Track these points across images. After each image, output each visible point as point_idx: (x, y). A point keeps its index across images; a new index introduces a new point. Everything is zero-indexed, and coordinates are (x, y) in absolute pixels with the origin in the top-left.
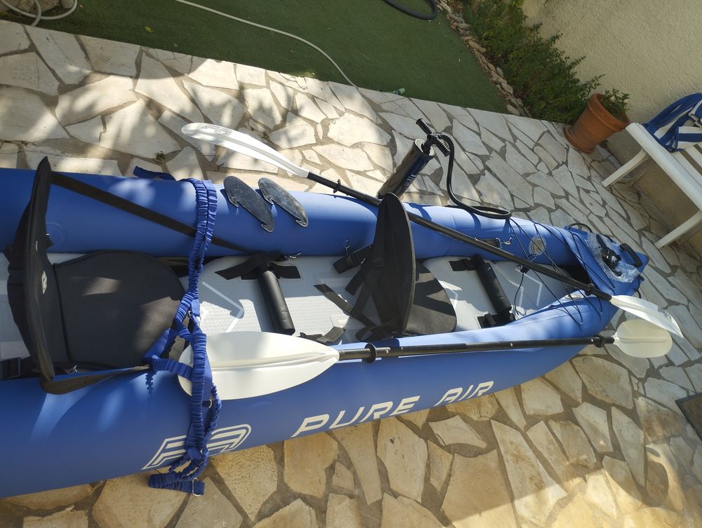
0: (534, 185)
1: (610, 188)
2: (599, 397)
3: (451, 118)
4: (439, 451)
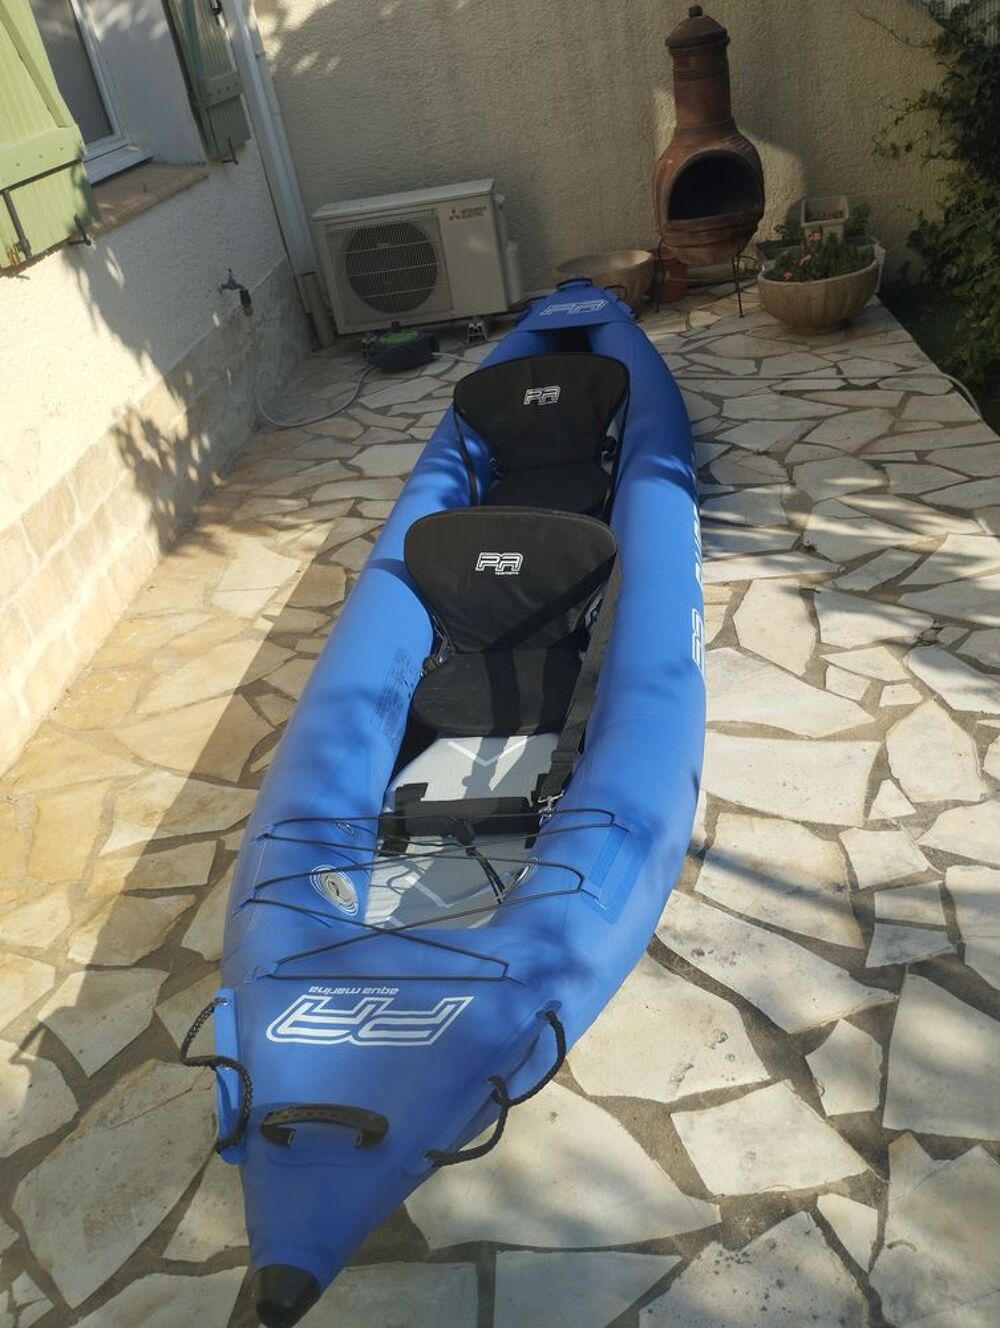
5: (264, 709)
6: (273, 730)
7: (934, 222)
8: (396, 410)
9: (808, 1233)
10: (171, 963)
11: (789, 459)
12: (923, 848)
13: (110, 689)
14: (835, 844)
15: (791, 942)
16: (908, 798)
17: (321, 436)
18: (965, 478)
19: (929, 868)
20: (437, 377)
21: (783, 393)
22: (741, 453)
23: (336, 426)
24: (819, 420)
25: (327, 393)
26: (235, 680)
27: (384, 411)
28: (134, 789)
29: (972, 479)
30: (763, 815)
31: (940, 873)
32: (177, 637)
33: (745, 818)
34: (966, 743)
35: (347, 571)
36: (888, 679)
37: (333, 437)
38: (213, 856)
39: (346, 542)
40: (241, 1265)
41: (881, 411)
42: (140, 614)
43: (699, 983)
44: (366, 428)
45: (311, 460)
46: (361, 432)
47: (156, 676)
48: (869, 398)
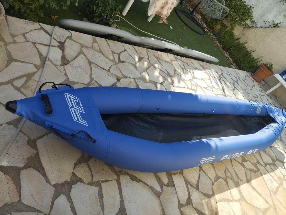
0: (248, 93)
1: (268, 95)
2: (280, 159)
3: (221, 71)
4: (247, 170)
35: (213, 184)
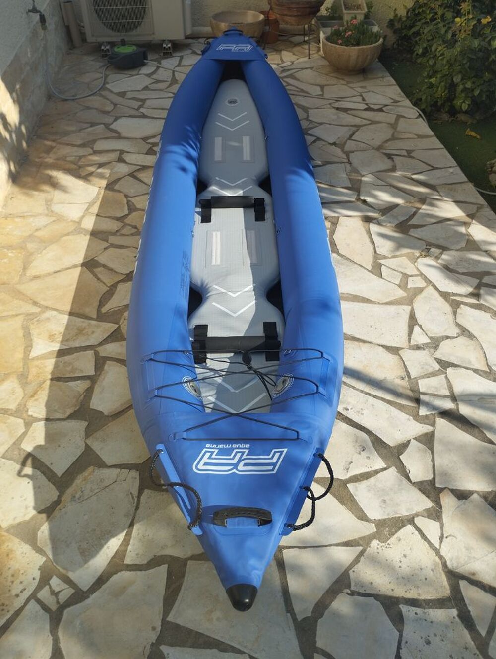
5: (99, 276)
6: (108, 289)
7: (401, 16)
8: (129, 95)
9: (413, 534)
10: (87, 417)
11: (347, 148)
12: (436, 359)
13: (6, 260)
14: (398, 356)
15: (386, 404)
16: (426, 334)
17: (88, 108)
18: (430, 168)
19: (440, 369)
20: (149, 75)
21: (337, 109)
22: (324, 143)
23: (96, 102)
24: (358, 127)
25: (87, 78)
26: (80, 258)
27: (122, 94)
28: (38, 320)
29: (434, 168)
30: (364, 342)
31: (444, 371)
32: (37, 230)
33: (356, 343)
34: (447, 308)
35: (126, 196)
36: (410, 274)
37: (96, 109)
38: (94, 360)
39: (121, 178)
40: (164, 564)
41: (387, 125)
42: (11, 215)
43: (349, 423)
44: (115, 105)
45: (87, 123)
46: (112, 108)
47: (32, 254)
48: (379, 116)
